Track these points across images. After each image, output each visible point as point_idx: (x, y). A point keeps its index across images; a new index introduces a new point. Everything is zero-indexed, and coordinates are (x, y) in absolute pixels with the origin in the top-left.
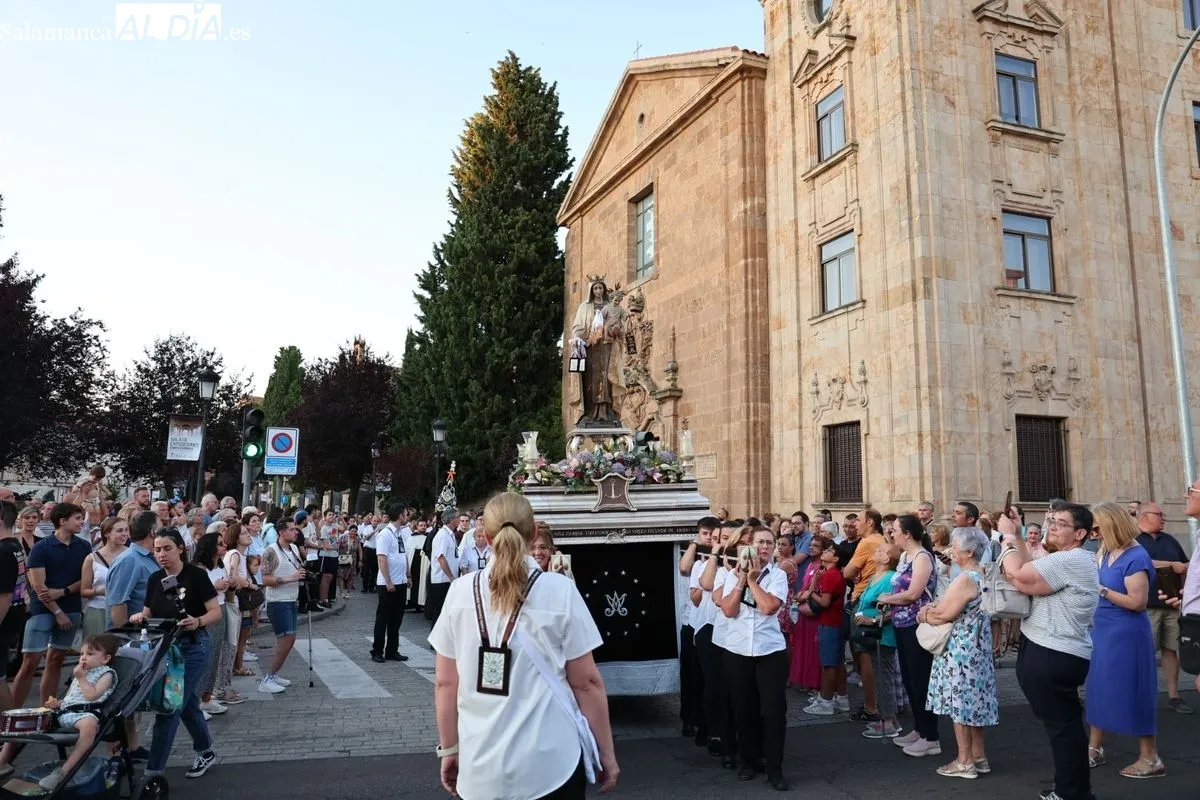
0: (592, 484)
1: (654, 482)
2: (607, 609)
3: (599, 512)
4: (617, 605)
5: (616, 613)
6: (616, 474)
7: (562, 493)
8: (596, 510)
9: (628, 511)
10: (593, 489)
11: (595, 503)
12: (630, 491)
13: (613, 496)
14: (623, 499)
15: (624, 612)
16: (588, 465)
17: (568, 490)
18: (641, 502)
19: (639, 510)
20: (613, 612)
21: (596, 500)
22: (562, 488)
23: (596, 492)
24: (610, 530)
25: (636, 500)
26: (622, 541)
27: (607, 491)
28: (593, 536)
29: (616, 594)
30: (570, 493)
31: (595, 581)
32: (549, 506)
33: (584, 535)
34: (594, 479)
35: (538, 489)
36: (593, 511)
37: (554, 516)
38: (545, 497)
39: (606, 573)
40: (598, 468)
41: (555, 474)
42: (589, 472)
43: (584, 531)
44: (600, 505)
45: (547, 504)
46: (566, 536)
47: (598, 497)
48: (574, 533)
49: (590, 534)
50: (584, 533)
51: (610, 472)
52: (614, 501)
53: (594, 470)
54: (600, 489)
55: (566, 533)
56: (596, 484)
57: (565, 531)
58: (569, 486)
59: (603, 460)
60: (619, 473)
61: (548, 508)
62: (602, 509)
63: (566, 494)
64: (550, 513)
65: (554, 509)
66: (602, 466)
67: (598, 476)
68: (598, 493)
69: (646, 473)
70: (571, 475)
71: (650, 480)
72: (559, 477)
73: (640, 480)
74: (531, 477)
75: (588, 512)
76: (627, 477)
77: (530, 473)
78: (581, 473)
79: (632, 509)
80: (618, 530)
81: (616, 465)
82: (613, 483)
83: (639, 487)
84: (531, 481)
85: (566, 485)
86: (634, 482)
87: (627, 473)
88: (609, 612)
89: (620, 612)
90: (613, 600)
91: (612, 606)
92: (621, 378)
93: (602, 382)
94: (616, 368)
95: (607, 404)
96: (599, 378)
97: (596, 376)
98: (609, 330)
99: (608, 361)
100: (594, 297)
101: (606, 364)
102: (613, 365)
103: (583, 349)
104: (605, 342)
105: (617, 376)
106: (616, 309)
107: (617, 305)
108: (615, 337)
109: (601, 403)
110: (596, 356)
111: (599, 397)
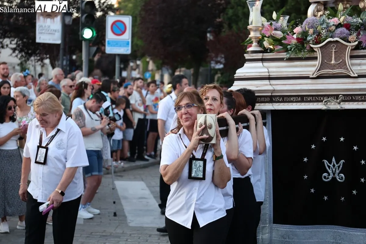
0: (312, 50)
2: (325, 174)
3: (318, 77)
5: (334, 179)
6: (336, 39)
7: (281, 60)
8: (314, 76)
9: (348, 76)
10: (312, 55)
11: (314, 69)
13: (333, 62)
14: (343, 65)
15: (341, 178)
16: (311, 31)
17: (288, 56)
18: (363, 68)
19: (360, 77)
20: (330, 177)
21: (314, 66)
22: (284, 55)
23: (316, 58)
24: (328, 96)
25: (358, 66)
26: (337, 107)
27: (326, 57)
28: (310, 101)
29: (334, 160)
30: (290, 59)
31: (313, 146)
32: (268, 72)
33: (302, 101)
34: (313, 44)
35: (260, 56)
36: (311, 76)
37: (273, 82)
38: (266, 64)
39: (324, 139)
40: (319, 34)
41: (277, 41)
42: (309, 38)
43: (302, 97)
44: (319, 71)
45: (267, 70)
46: (283, 102)
47: (317, 63)
48: (292, 99)
49: (309, 99)
50: (302, 99)
51: (331, 37)
52: (333, 67)
53: (314, 36)
54: (319, 55)
55: (285, 99)
56: (315, 50)
57: (283, 97)
58: (290, 52)
59: (325, 26)
60: (341, 38)
61: (267, 74)
62: (321, 74)
63: (286, 60)
64: (270, 78)
65: (273, 75)
66: (324, 32)
67: (317, 43)
68: (317, 59)
70: (293, 41)
72: (281, 44)
73: (364, 45)
74: (255, 44)
75: (308, 77)
76: (350, 42)
77: (254, 40)
78: (302, 40)
79: (352, 75)
80: (337, 96)
81: (338, 30)
82: (334, 49)
83: (363, 52)
84: (255, 48)
85: (287, 51)
86: (357, 47)
87: (351, 38)
88: (326, 177)
89: (337, 177)
90: (331, 166)
91: (330, 171)
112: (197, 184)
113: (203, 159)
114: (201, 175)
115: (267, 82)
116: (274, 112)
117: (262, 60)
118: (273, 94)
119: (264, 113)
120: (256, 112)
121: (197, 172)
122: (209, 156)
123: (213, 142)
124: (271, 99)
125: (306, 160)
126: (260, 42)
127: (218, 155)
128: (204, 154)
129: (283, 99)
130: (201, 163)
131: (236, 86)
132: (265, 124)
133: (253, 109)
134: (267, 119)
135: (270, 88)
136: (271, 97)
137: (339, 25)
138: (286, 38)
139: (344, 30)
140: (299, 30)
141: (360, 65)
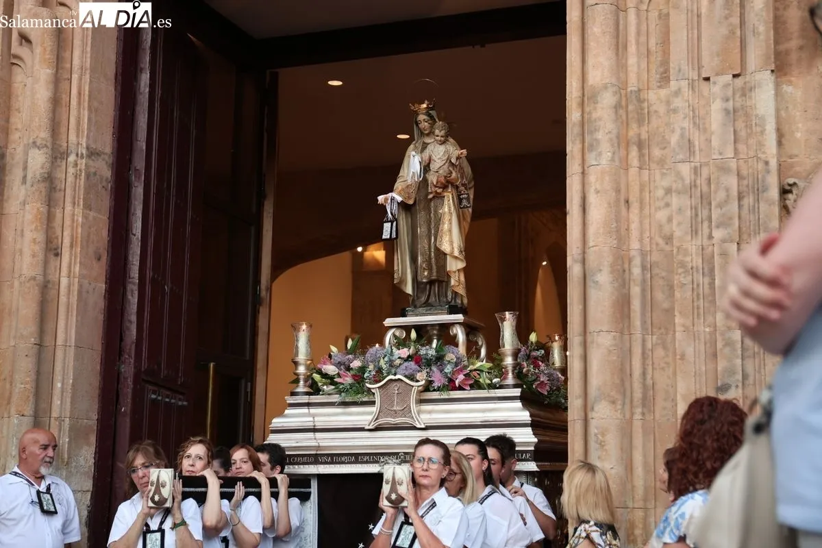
0: (369, 392)
1: (455, 389)
3: (377, 429)
6: (398, 377)
7: (333, 404)
8: (371, 427)
9: (414, 428)
10: (370, 398)
11: (370, 418)
12: (421, 401)
13: (394, 407)
14: (406, 411)
17: (340, 399)
18: (434, 416)
19: (428, 428)
21: (371, 413)
22: (336, 398)
23: (373, 403)
25: (426, 414)
27: (387, 400)
28: (367, 462)
30: (344, 404)
32: (314, 422)
33: (356, 462)
34: (370, 383)
35: (305, 399)
36: (367, 427)
37: (318, 435)
38: (313, 411)
40: (379, 370)
41: (328, 379)
42: (366, 375)
43: (356, 455)
44: (376, 419)
45: (311, 419)
46: (332, 463)
47: (374, 409)
48: (343, 459)
49: (365, 459)
50: (357, 458)
51: (393, 374)
52: (395, 414)
53: (373, 373)
54: (377, 398)
55: (334, 459)
56: (373, 391)
57: (332, 456)
58: (343, 394)
59: (386, 359)
60: (406, 376)
61: (312, 424)
62: (380, 425)
63: (338, 405)
64: (314, 430)
65: (319, 425)
66: (385, 367)
67: (375, 382)
68: (375, 404)
69: (446, 375)
70: (348, 380)
71: (451, 385)
72: (333, 383)
73: (436, 385)
74: (302, 383)
75: (362, 429)
76: (418, 381)
77: (302, 377)
78: (359, 377)
79: (418, 426)
80: (397, 454)
81: (406, 364)
82: (395, 388)
83: (435, 395)
84: (301, 388)
85: (340, 392)
86: (427, 388)
87: (419, 376)
92: (456, 245)
93: (430, 251)
94: (450, 231)
95: (440, 282)
96: (427, 246)
97: (422, 245)
98: (432, 178)
99: (439, 221)
100: (422, 134)
101: (434, 227)
102: (446, 226)
103: (395, 207)
104: (430, 196)
105: (451, 243)
106: (442, 149)
107: (443, 143)
108: (445, 187)
109: (431, 283)
110: (421, 217)
111: (426, 273)
113: (161, 529)
115: (310, 435)
116: (321, 478)
117: (308, 405)
118: (318, 452)
123: (168, 504)
124: (316, 459)
125: (361, 546)
126: (309, 381)
127: (177, 522)
129: (332, 459)
130: (159, 534)
134: (312, 487)
135: (314, 443)
136: (316, 456)
137: (409, 358)
138: (339, 375)
139: (412, 365)
140: (356, 364)
141: (430, 412)
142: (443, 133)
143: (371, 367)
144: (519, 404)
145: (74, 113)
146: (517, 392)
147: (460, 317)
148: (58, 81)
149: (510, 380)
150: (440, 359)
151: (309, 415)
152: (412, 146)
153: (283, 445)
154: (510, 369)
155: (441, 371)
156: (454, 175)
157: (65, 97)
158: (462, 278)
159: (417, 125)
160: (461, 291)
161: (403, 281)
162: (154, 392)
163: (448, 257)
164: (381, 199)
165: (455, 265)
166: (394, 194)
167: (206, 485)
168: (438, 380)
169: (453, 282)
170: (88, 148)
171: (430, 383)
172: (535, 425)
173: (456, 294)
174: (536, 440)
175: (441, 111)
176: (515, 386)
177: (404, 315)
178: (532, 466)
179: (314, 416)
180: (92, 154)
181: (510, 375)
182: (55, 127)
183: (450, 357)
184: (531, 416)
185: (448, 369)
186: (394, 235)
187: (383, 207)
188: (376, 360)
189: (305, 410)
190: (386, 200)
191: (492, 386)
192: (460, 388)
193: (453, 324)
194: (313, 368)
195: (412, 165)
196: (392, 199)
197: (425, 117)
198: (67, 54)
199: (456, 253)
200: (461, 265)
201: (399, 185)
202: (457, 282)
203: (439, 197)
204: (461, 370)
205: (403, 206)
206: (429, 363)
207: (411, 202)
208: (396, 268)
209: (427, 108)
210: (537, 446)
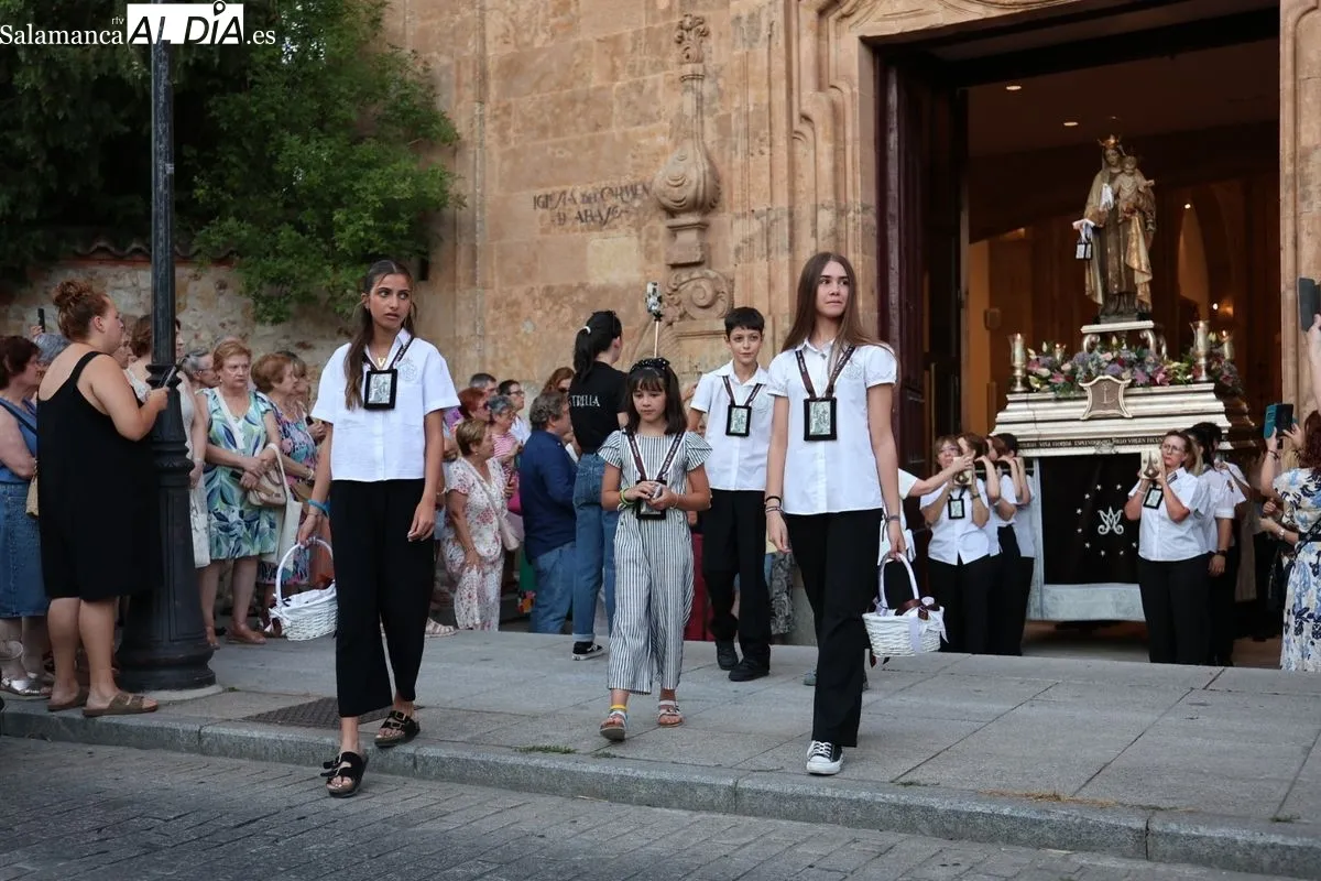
0: (1082, 389)
1: (1156, 384)
2: (1101, 527)
3: (1090, 419)
4: (1110, 522)
5: (1112, 531)
6: (1107, 377)
7: (1049, 400)
8: (1085, 418)
9: (1122, 418)
10: (1083, 395)
11: (1084, 410)
12: (1126, 396)
13: (1105, 402)
14: (1116, 405)
15: (1119, 529)
17: (1056, 396)
18: (1139, 408)
19: (1134, 417)
20: (1107, 530)
21: (1085, 406)
22: (1051, 395)
23: (1086, 398)
24: (1102, 439)
25: (1132, 406)
26: (1110, 451)
27: (1098, 396)
28: (1082, 446)
29: (1110, 510)
30: (1058, 400)
31: (1087, 496)
32: (1034, 415)
33: (1073, 446)
34: (1082, 383)
35: (1024, 397)
36: (1082, 418)
37: (1038, 426)
38: (1031, 405)
39: (1099, 487)
40: (1089, 372)
41: (1044, 380)
42: (1078, 376)
43: (1073, 441)
44: (1090, 412)
45: (1031, 413)
46: (1052, 447)
47: (1087, 403)
48: (1061, 444)
49: (1080, 444)
50: (1073, 443)
51: (1103, 374)
52: (1106, 407)
53: (1084, 374)
54: (1089, 394)
55: (1053, 444)
56: (1085, 389)
57: (1051, 442)
58: (1058, 391)
59: (1095, 362)
60: (1113, 376)
61: (1032, 417)
62: (1092, 416)
63: (1054, 401)
64: (1035, 422)
65: (1039, 417)
66: (1094, 369)
67: (1087, 380)
68: (1088, 399)
69: (1148, 374)
70: (1061, 380)
71: (1152, 382)
72: (1048, 383)
73: (1139, 383)
74: (1019, 383)
75: (1078, 420)
76: (1122, 380)
77: (1019, 379)
78: (1071, 378)
79: (1126, 416)
80: (1111, 439)
81: (1111, 366)
82: (1105, 387)
83: (1139, 390)
84: (1019, 388)
85: (1054, 390)
86: (1132, 385)
87: (1123, 376)
88: (1103, 530)
89: (1115, 530)
90: (1108, 517)
91: (1107, 523)
92: (1143, 262)
93: (1120, 267)
94: (1138, 249)
95: (1128, 293)
96: (1116, 263)
97: (1112, 263)
98: (1123, 206)
99: (1127, 241)
100: (1109, 165)
101: (1123, 246)
102: (1134, 245)
103: (1090, 232)
104: (1120, 221)
105: (1139, 260)
106: (1131, 179)
107: (1132, 174)
108: (1132, 212)
109: (1121, 294)
110: (1111, 238)
111: (1116, 286)
112: (959, 523)
113: (961, 499)
114: (960, 514)
115: (1031, 426)
116: (1041, 459)
117: (1027, 401)
118: (1040, 439)
119: (1028, 462)
120: (1018, 460)
121: (956, 511)
122: (967, 496)
123: (969, 483)
124: (1038, 445)
125: (1079, 511)
126: (1026, 382)
127: (975, 494)
128: (961, 495)
129: (1051, 444)
130: (960, 502)
131: (999, 430)
132: (1031, 473)
133: (1015, 456)
135: (1036, 432)
136: (1038, 442)
137: (1114, 360)
138: (1051, 376)
139: (1117, 366)
140: (1067, 367)
141: (1135, 405)
142: (1133, 166)
143: (1081, 369)
144: (1213, 396)
145: (849, 176)
146: (1211, 386)
147: (1150, 324)
148: (838, 152)
149: (1204, 377)
150: (1140, 361)
151: (1029, 409)
152: (1099, 176)
153: (1014, 433)
154: (1203, 367)
155: (1143, 371)
156: (1141, 201)
157: (841, 165)
158: (1148, 290)
159: (1105, 157)
160: (1147, 299)
161: (1094, 293)
162: (911, 395)
163: (1136, 273)
164: (1076, 224)
165: (1142, 279)
166: (1087, 220)
167: (985, 468)
168: (1142, 379)
169: (1140, 293)
170: (862, 205)
171: (1134, 381)
172: (1228, 413)
173: (1142, 302)
174: (1230, 425)
175: (1129, 146)
176: (1208, 382)
177: (1098, 323)
178: (1227, 446)
179: (1033, 410)
180: (865, 208)
181: (1204, 373)
182: (837, 189)
183: (1150, 359)
184: (1225, 405)
185: (1149, 369)
186: (1088, 256)
187: (1078, 232)
188: (1084, 364)
189: (1024, 406)
190: (1081, 226)
191: (1188, 382)
192: (1161, 385)
193: (1143, 330)
194: (1028, 373)
195: (1103, 195)
196: (1087, 225)
197: (1113, 151)
198: (841, 128)
199: (1144, 269)
200: (1148, 278)
201: (1089, 210)
202: (1143, 292)
203: (1128, 221)
204: (1160, 370)
205: (1095, 230)
206: (1131, 364)
207: (1101, 226)
208: (1087, 282)
209: (1116, 143)
210: (1230, 429)
